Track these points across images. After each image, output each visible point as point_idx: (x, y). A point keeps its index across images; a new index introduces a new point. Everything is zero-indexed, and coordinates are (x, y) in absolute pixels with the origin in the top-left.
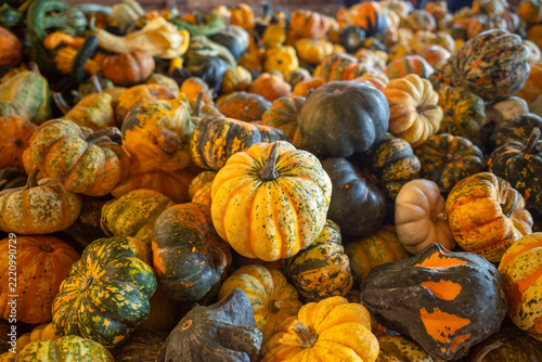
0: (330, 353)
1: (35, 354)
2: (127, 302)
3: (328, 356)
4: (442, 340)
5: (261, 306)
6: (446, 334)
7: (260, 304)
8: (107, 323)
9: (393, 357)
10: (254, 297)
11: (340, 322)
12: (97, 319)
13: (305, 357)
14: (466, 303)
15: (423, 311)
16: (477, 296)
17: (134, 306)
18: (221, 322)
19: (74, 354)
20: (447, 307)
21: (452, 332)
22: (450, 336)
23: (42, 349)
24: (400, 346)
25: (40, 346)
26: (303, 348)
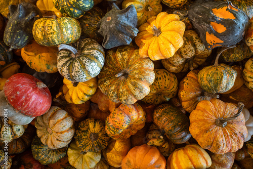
0: (163, 44)
1: (51, 27)
2: (84, 5)
3: (162, 45)
4: (210, 44)
5: (142, 9)
6: (213, 43)
7: (141, 8)
8: (76, 11)
9: (189, 43)
10: (139, 5)
11: (171, 30)
12: (72, 9)
13: (154, 41)
14: (225, 36)
15: (207, 33)
16: (231, 35)
17: (87, 6)
18: (123, 22)
19: (65, 28)
20: (217, 35)
21: (215, 43)
22: (214, 44)
23: (53, 25)
24: (194, 39)
25: (52, 23)
26: (154, 36)
